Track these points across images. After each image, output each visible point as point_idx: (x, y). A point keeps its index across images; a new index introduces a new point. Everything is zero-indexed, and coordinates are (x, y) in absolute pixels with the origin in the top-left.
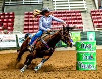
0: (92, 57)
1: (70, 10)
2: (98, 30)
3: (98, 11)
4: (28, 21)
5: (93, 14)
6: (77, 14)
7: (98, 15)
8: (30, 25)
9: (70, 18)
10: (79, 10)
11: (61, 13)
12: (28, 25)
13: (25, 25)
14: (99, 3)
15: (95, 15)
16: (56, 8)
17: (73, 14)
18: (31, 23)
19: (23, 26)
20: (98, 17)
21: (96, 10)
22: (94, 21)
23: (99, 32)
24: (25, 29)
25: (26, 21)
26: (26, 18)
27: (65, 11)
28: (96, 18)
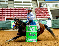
1: (23, 8)
3: (39, 9)
5: (36, 10)
7: (39, 11)
9: (23, 12)
11: (18, 9)
14: (39, 4)
16: (15, 7)
18: (1, 15)
23: (39, 20)
27: (20, 8)
28: (38, 13)
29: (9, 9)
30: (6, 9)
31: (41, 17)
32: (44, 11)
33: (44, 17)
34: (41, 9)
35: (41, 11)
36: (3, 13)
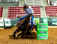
0: (45, 32)
1: (34, 6)
2: (49, 17)
3: (50, 7)
4: (10, 12)
5: (46, 8)
6: (38, 8)
7: (49, 9)
8: (12, 14)
9: (34, 10)
10: (39, 6)
12: (10, 14)
13: (9, 14)
14: (50, 2)
15: (47, 9)
17: (35, 8)
18: (12, 13)
19: (7, 15)
20: (49, 10)
21: (48, 6)
22: (47, 12)
23: (50, 18)
24: (9, 16)
25: (9, 12)
26: (9, 10)
28: (48, 11)
29: (20, 8)
30: (17, 7)
31: (52, 15)
32: (54, 9)
33: (54, 15)
34: (52, 7)
35: (51, 9)
36: (14, 11)
